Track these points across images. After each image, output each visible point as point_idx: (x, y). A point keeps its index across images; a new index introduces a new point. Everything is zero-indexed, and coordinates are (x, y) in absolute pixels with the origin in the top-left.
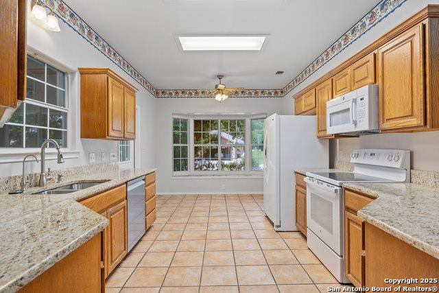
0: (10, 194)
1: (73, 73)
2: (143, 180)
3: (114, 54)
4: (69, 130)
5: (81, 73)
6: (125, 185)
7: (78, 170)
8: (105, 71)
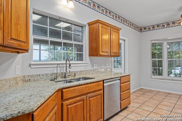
0: (50, 80)
1: (85, 26)
2: (119, 79)
3: (110, 13)
4: (84, 53)
5: (89, 25)
6: (102, 82)
7: (87, 72)
8: (98, 22)
